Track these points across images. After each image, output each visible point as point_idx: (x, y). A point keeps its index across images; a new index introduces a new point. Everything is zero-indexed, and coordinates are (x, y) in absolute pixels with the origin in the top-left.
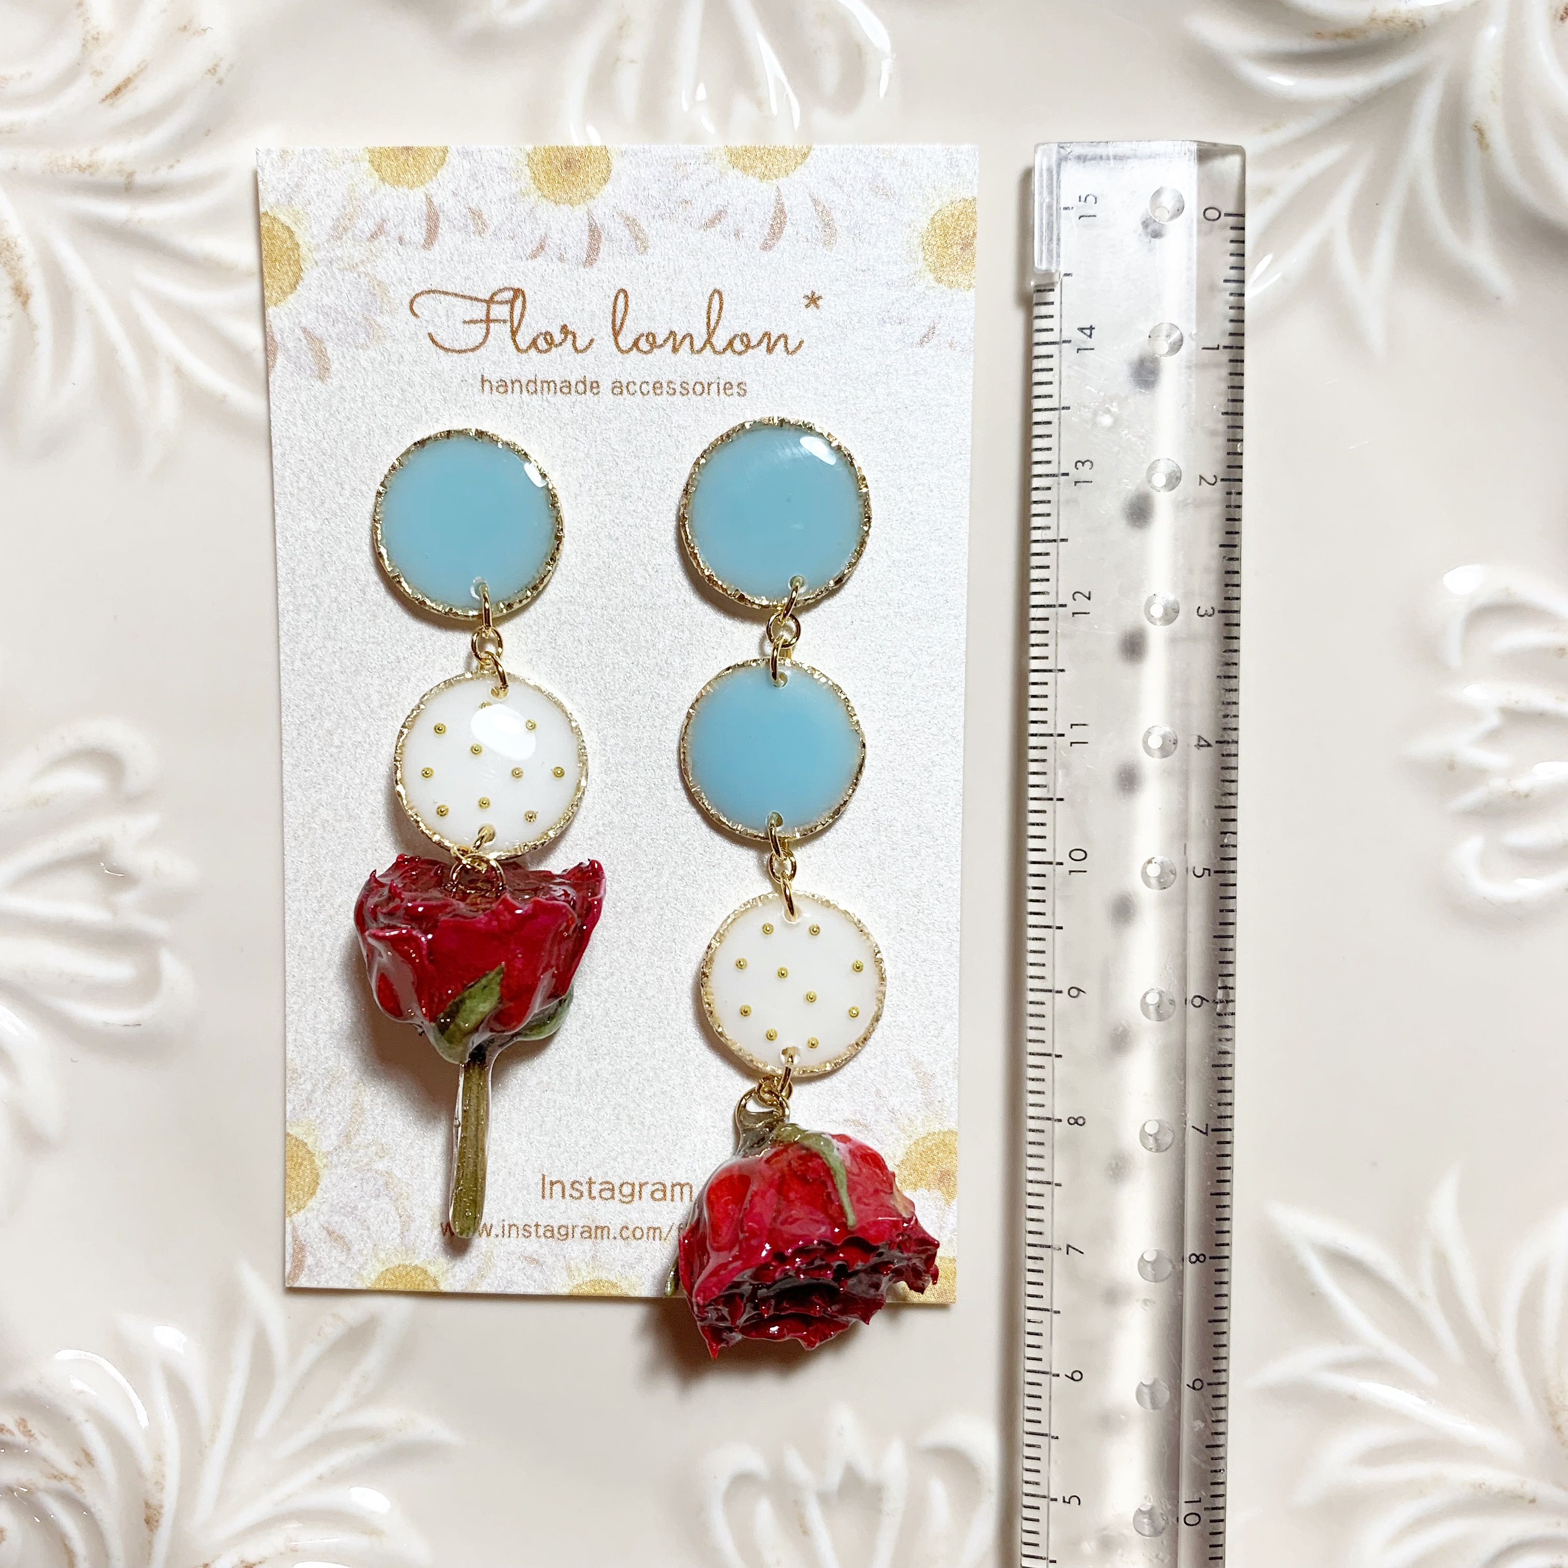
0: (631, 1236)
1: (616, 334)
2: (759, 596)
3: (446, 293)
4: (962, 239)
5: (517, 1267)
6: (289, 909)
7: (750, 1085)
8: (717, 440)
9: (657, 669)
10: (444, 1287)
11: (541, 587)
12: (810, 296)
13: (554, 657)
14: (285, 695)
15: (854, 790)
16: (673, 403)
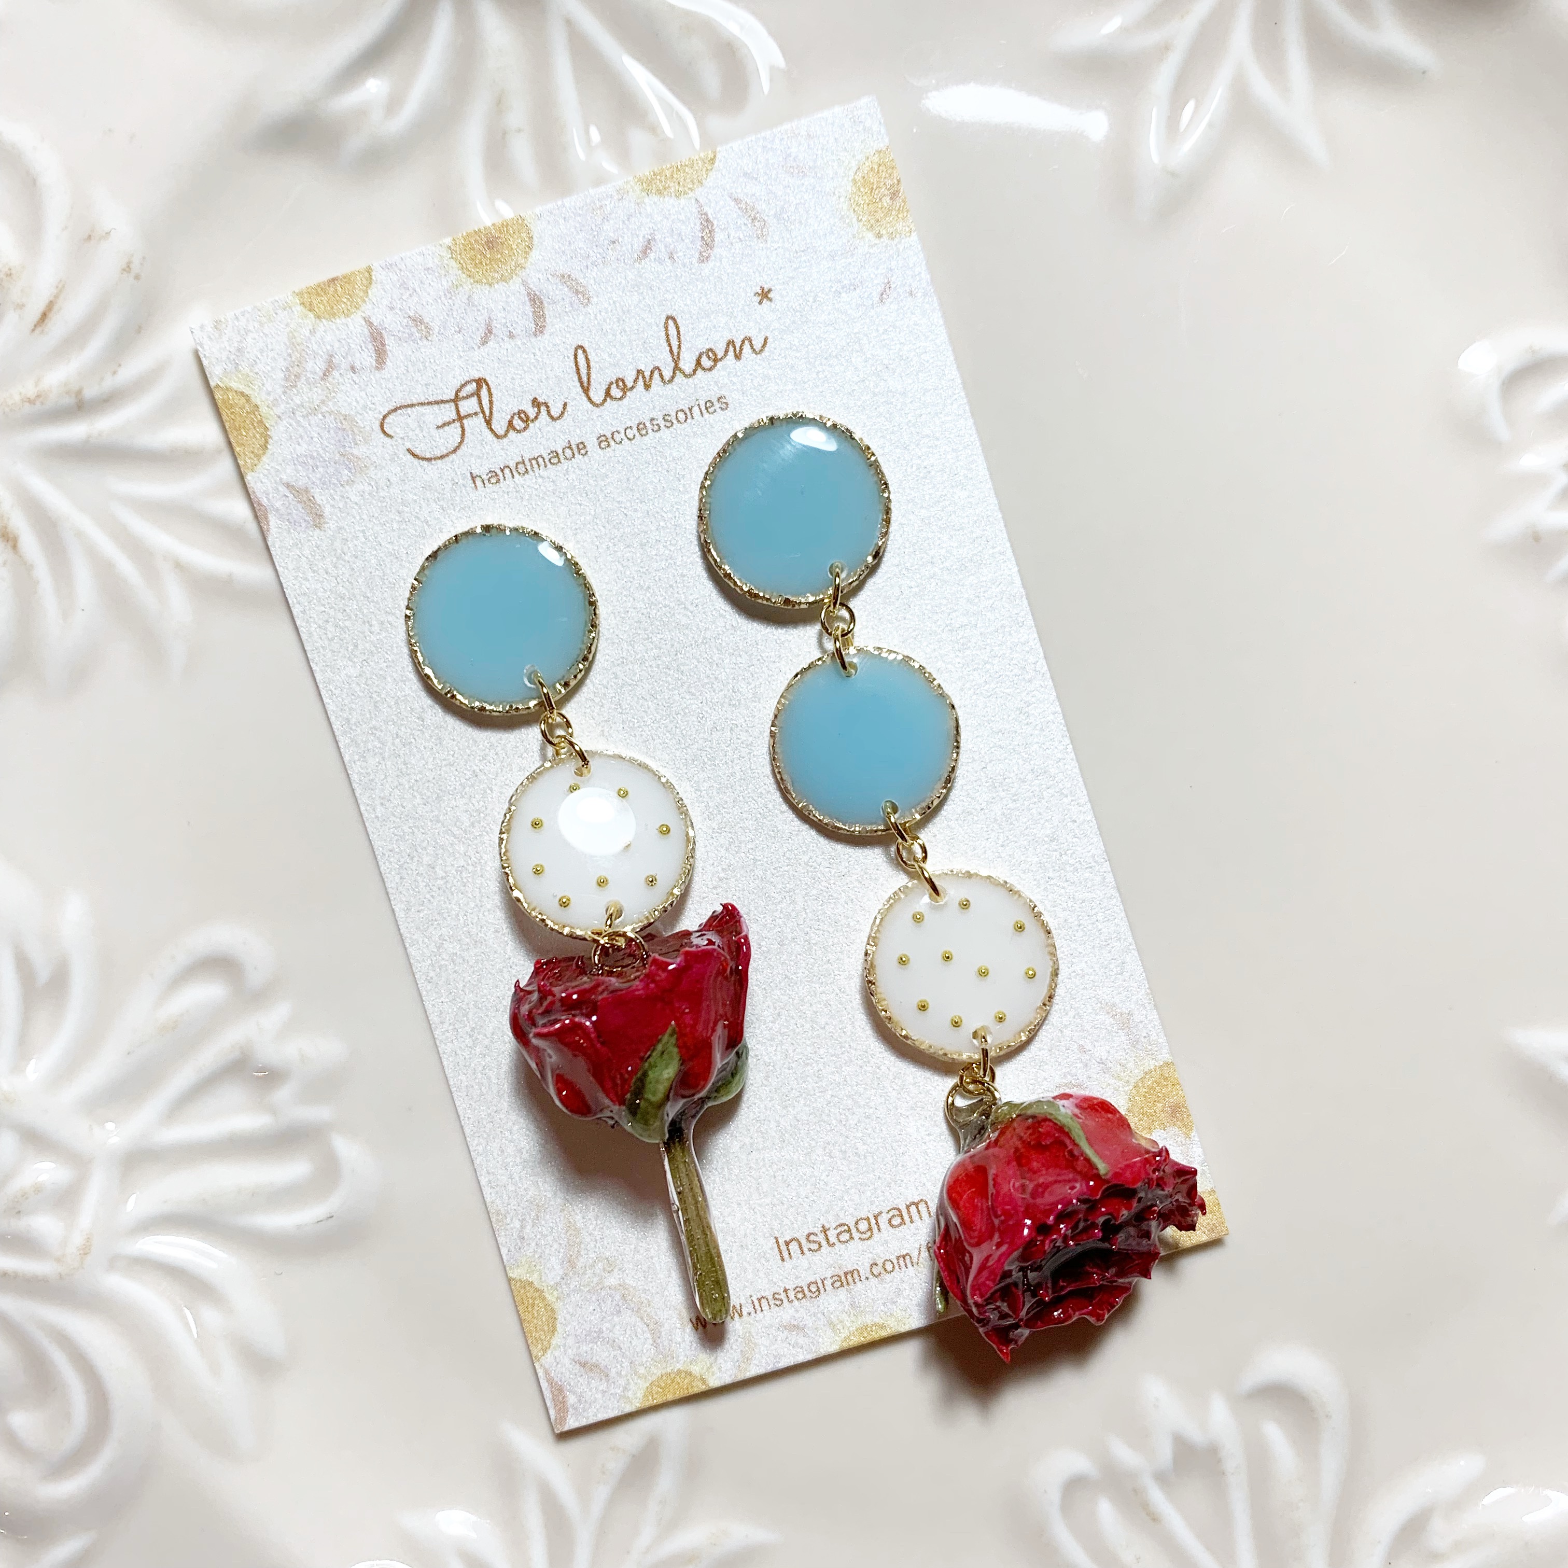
0: (883, 1271)
1: (586, 390)
2: (803, 594)
3: (412, 406)
4: (889, 190)
5: (779, 1339)
6: (444, 1053)
7: (952, 1081)
8: (715, 458)
9: (727, 700)
10: (714, 1382)
11: (590, 657)
12: (760, 292)
13: (624, 722)
14: (377, 844)
15: (958, 753)
16: (661, 438)
